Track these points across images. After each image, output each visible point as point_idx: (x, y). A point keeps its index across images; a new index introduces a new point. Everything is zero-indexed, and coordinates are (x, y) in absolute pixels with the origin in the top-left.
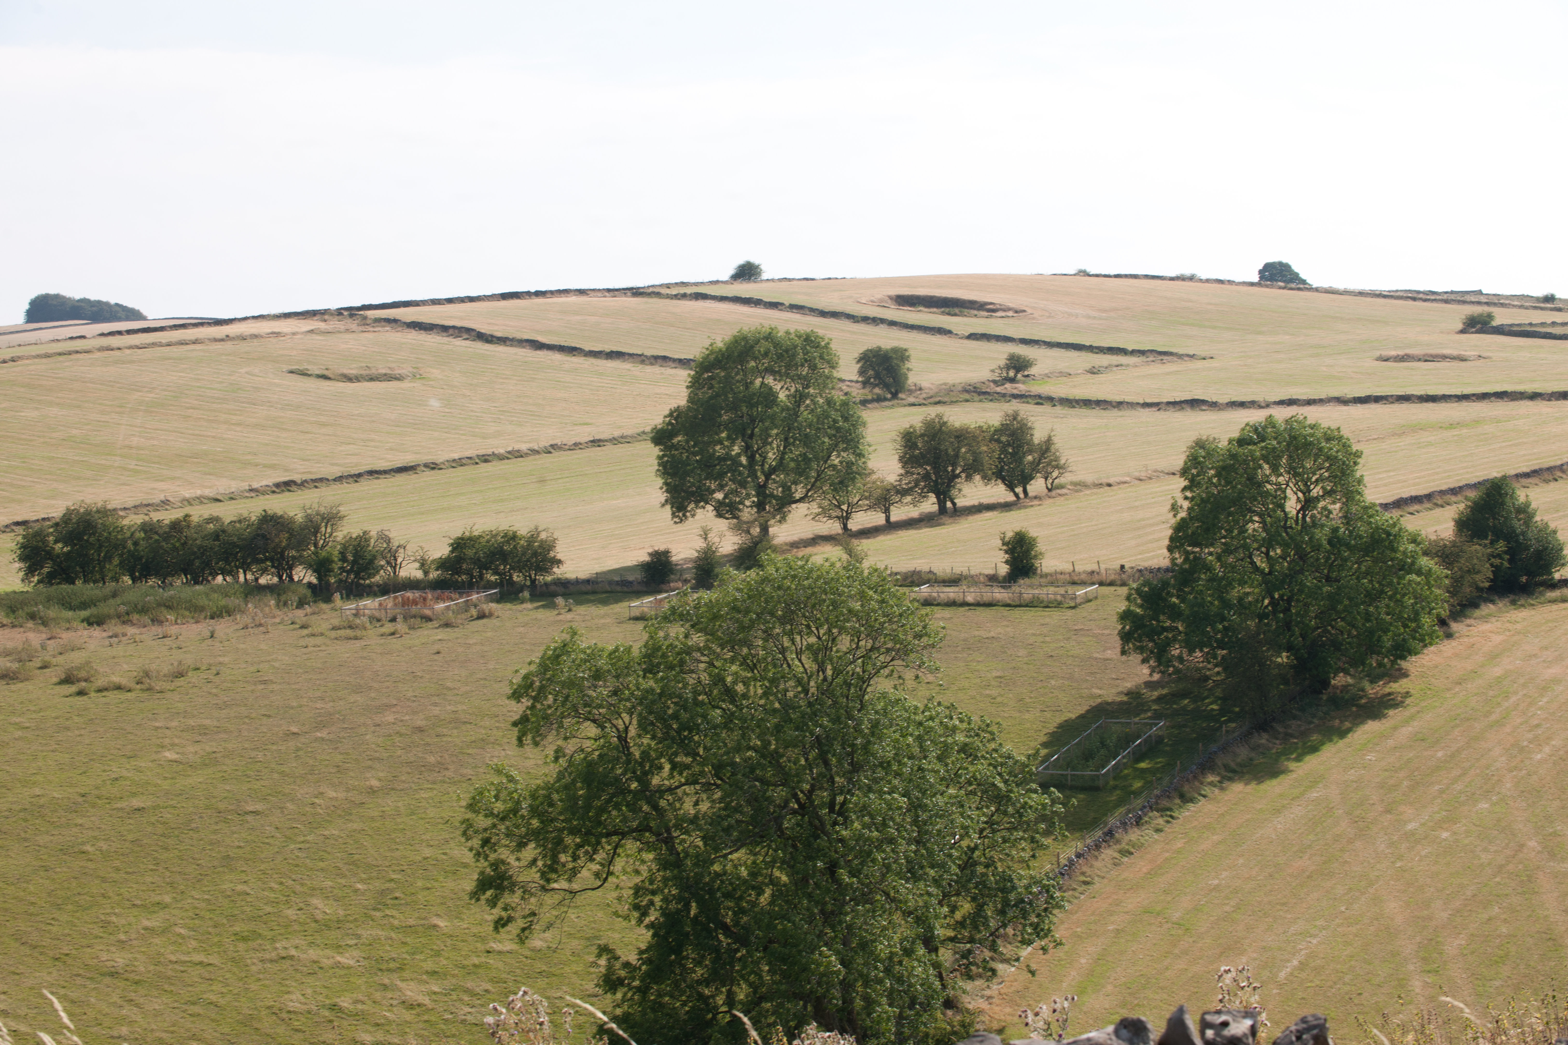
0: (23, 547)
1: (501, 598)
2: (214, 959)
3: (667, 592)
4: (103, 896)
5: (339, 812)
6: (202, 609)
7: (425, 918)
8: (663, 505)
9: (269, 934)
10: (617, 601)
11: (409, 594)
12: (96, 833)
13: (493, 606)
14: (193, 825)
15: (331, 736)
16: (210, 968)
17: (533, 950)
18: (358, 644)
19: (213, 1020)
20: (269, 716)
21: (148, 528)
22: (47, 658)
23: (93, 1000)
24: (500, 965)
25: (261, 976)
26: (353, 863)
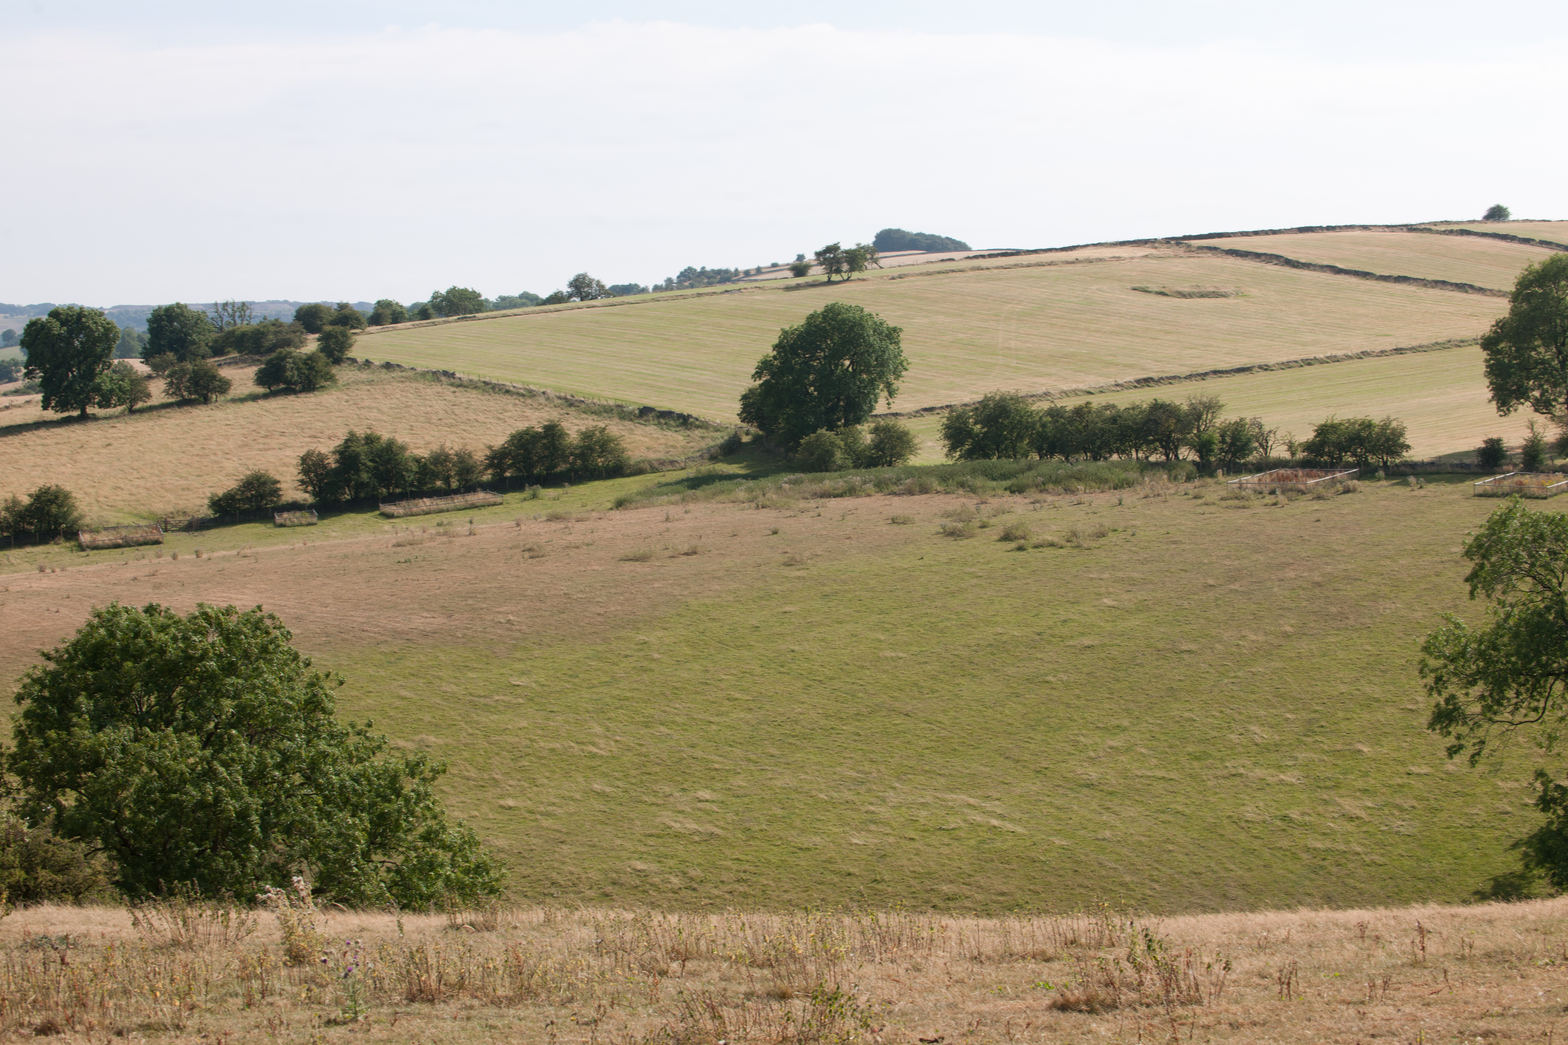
0: (948, 427)
1: (1360, 477)
2: (1172, 775)
3: (1500, 473)
4: (1069, 719)
5: (1261, 652)
6: (1106, 481)
7: (1350, 744)
8: (1490, 401)
9: (1219, 755)
10: (1462, 481)
11: (1282, 471)
12: (1056, 666)
13: (1355, 482)
14: (1138, 661)
15: (1244, 589)
16: (1172, 783)
17: (1447, 773)
18: (1247, 512)
19: (1182, 827)
20: (1186, 571)
21: (1055, 414)
22: (985, 520)
23: (1075, 807)
24: (1420, 785)
25: (1217, 790)
26: (1280, 696)
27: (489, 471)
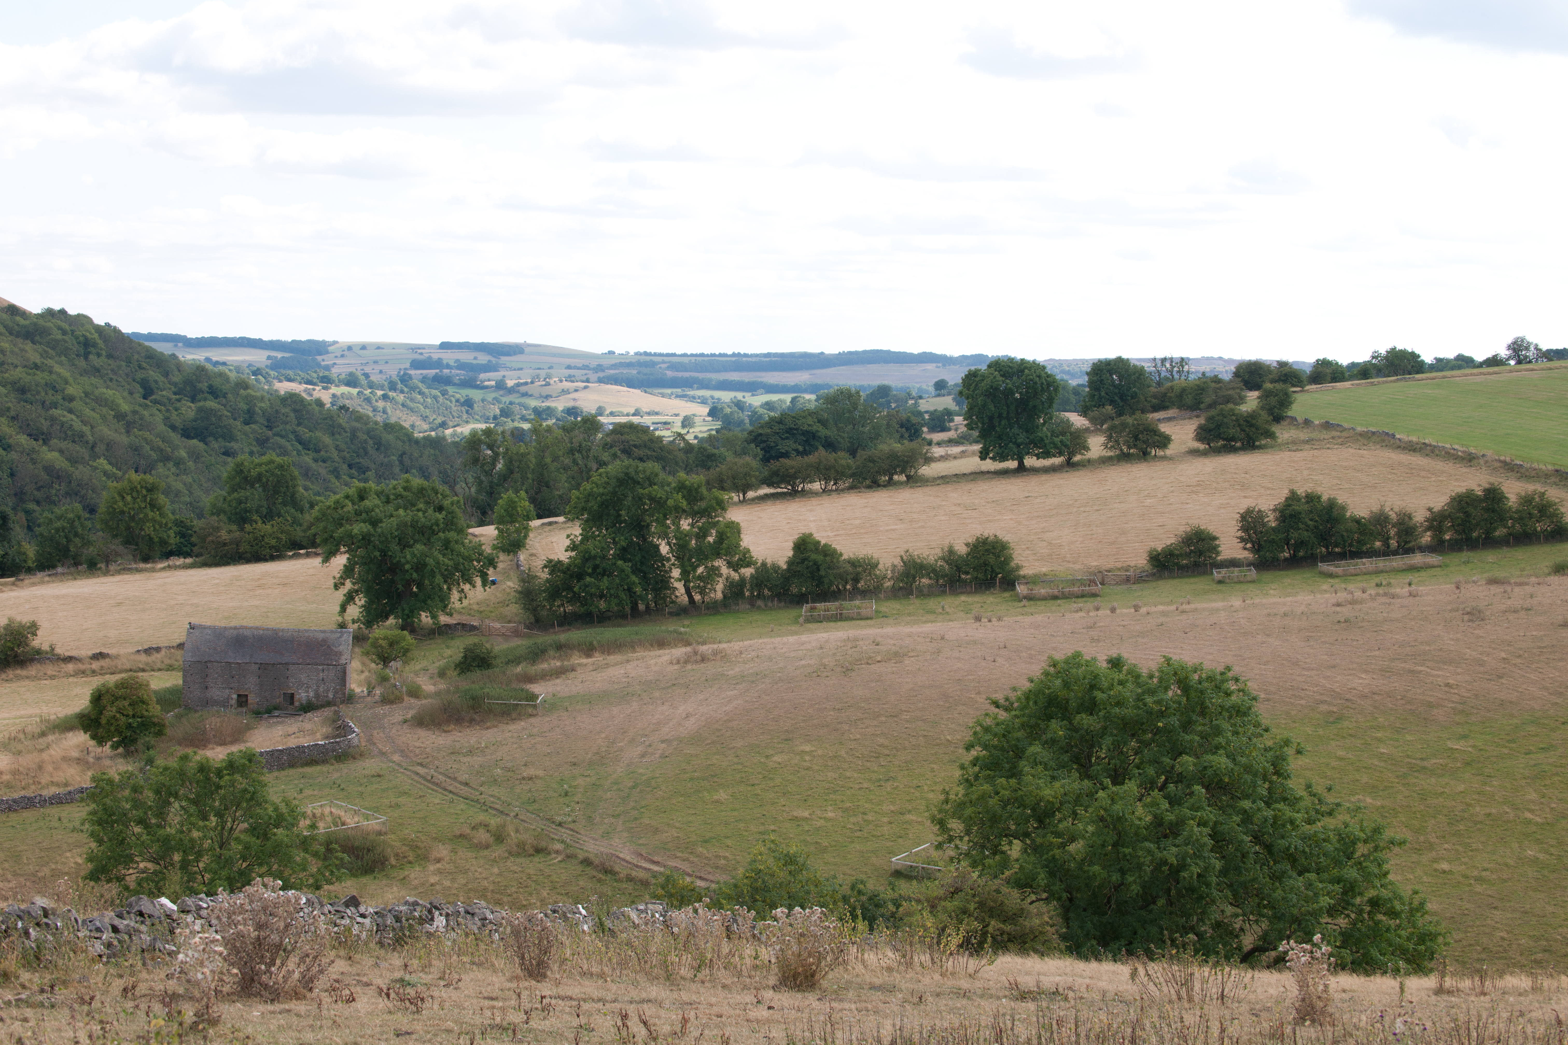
27: (1428, 533)
